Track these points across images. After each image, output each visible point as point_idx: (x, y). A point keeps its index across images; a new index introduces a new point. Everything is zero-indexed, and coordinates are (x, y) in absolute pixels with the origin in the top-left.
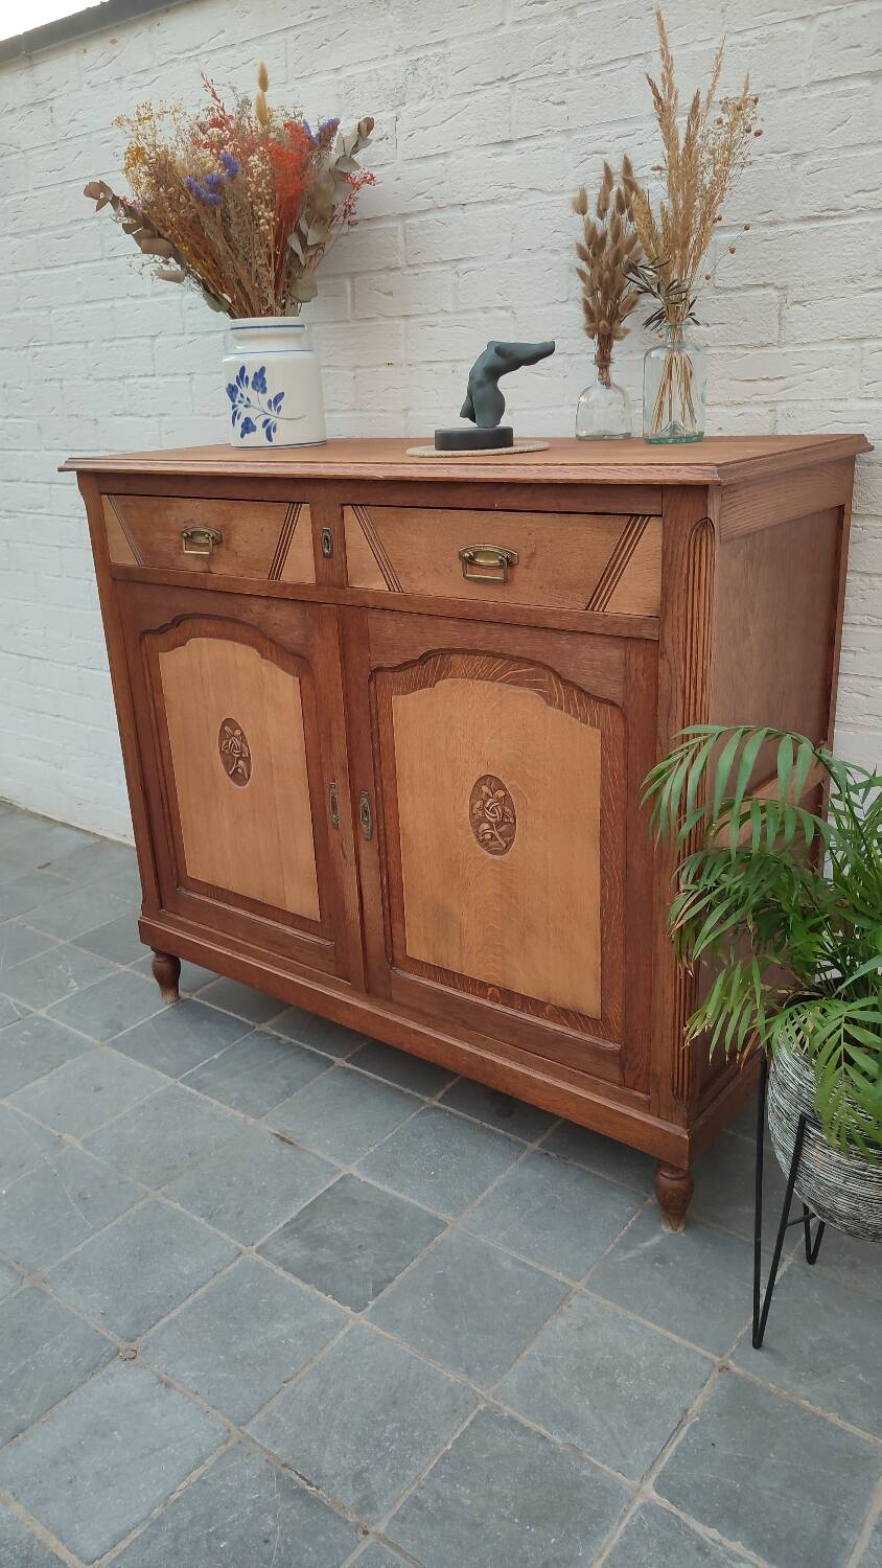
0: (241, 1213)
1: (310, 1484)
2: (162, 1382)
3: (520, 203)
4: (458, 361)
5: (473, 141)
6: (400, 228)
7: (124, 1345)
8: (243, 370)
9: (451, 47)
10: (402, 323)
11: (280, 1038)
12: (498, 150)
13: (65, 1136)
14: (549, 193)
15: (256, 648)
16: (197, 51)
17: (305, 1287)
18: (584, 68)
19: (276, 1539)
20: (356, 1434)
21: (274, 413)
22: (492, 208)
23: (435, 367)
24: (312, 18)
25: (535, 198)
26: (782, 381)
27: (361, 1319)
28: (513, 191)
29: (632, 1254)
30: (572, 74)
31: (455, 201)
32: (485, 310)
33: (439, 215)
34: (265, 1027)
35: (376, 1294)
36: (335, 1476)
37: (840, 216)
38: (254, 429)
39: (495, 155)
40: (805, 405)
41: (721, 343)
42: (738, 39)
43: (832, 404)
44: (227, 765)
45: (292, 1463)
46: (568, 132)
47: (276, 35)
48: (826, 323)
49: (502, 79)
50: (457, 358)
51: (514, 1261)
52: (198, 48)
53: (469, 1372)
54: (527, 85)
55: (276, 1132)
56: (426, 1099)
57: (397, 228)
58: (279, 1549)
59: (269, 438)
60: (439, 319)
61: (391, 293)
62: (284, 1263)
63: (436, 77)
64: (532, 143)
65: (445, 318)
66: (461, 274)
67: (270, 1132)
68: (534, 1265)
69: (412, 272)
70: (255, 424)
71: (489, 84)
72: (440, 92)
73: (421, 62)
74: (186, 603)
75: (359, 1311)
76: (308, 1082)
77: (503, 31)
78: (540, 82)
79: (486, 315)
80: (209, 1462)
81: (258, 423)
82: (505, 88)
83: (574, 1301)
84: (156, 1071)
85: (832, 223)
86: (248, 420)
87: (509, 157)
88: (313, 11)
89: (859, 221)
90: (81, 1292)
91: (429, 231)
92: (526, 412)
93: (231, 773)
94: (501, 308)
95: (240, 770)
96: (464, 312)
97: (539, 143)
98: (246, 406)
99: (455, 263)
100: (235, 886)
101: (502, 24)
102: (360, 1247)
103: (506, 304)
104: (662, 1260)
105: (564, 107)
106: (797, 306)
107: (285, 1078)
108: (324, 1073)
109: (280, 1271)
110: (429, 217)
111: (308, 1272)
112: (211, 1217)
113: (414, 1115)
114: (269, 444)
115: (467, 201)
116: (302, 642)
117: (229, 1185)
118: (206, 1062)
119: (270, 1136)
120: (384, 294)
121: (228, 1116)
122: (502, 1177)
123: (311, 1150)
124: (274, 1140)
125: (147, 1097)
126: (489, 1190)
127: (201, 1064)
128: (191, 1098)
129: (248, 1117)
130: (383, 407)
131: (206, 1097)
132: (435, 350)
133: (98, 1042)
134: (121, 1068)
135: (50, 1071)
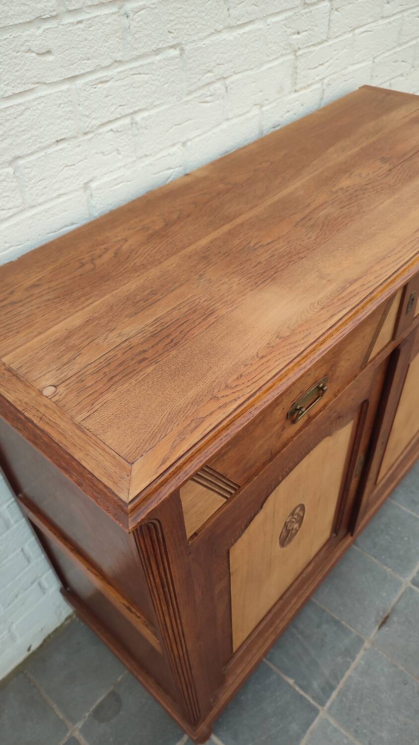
4: (135, 112)
10: (71, 86)
32: (157, 51)
48: (345, 22)
50: (137, 108)
55: (377, 627)
60: (113, 72)
61: (51, 53)
65: (120, 69)
67: (377, 632)
76: (324, 611)
79: (158, 58)
84: (309, 731)
92: (198, 139)
94: (171, 47)
103: (175, 42)
107: (319, 626)
118: (297, 688)
119: (381, 631)
120: (38, 54)
121: (363, 662)
122: (403, 508)
123: (393, 604)
124: (385, 629)
125: (343, 731)
126: (414, 514)
127: (302, 692)
128: (342, 694)
129: (364, 648)
130: (61, 192)
131: (342, 682)
132: (113, 109)
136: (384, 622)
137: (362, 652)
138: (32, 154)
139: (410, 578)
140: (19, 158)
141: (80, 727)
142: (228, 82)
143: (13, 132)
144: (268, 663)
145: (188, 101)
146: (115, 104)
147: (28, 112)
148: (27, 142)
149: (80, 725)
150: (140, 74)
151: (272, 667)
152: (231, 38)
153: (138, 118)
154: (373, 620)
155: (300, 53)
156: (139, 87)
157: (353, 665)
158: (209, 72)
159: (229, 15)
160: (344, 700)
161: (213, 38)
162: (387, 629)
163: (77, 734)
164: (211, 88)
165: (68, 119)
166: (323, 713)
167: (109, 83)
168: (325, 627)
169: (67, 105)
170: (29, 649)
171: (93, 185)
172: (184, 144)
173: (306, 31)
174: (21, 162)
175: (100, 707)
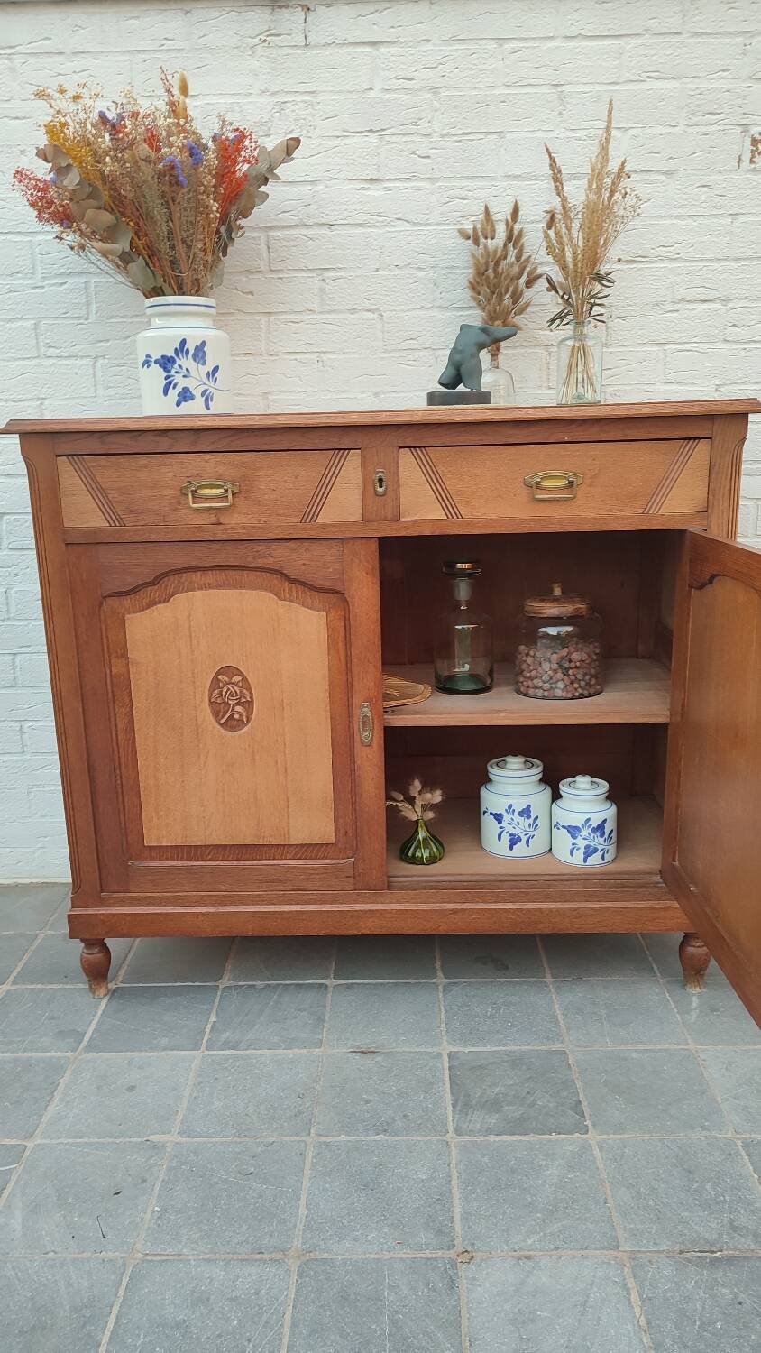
0: (405, 1116)
1: (713, 1252)
2: (519, 1259)
3: (387, 229)
5: (342, 175)
6: (263, 240)
7: (452, 1254)
8: (183, 342)
9: (320, 98)
10: (264, 318)
11: (254, 985)
12: (366, 186)
13: (152, 1138)
14: (414, 224)
15: (271, 591)
16: (12, 51)
17: (527, 1138)
18: (447, 135)
19: (742, 1297)
20: (696, 1205)
21: (212, 384)
22: (362, 230)
23: (298, 357)
24: (163, 47)
25: (402, 226)
26: (609, 371)
27: (593, 1137)
28: (382, 219)
29: (694, 1015)
30: (435, 137)
31: (323, 221)
32: (353, 311)
33: (304, 231)
34: (225, 982)
35: (583, 1115)
36: (720, 1236)
37: (647, 262)
38: (192, 398)
39: (364, 189)
40: (626, 387)
42: (572, 134)
43: (646, 387)
44: (216, 714)
45: (683, 1247)
46: (432, 180)
47: (118, 54)
48: (640, 332)
49: (371, 131)
50: (324, 350)
51: (636, 1051)
52: (11, 47)
53: (703, 1128)
54: (394, 139)
55: (351, 1050)
56: (434, 980)
57: (260, 237)
58: (754, 1302)
59: (208, 408)
60: (305, 317)
61: (252, 293)
62: (489, 1131)
63: (304, 119)
64: (397, 184)
65: (311, 317)
66: (328, 281)
67: (344, 1053)
68: (653, 1047)
69: (275, 276)
70: (194, 392)
71: (358, 132)
72: (308, 131)
73: (288, 105)
74: (179, 558)
75: (587, 1131)
76: (325, 1006)
77: (372, 94)
78: (404, 139)
79: (353, 316)
80: (631, 1283)
81: (197, 392)
82: (373, 138)
83: (702, 1057)
84: (169, 1052)
85: (641, 266)
86: (186, 390)
87: (376, 192)
88: (164, 42)
89: (662, 266)
90: (356, 1240)
91: (296, 243)
92: (394, 395)
93: (222, 721)
94: (368, 311)
95: (236, 716)
96: (329, 312)
97: (406, 185)
98: (184, 376)
99: (319, 272)
100: (218, 838)
101: (371, 89)
102: (528, 1093)
103: (373, 307)
104: (713, 1010)
105: (428, 161)
106: (618, 320)
107: (300, 1010)
108: (329, 995)
109: (493, 1138)
110: (292, 231)
111: (517, 1126)
112: (385, 1131)
113: (441, 995)
114: (207, 412)
115: (335, 222)
116: (337, 577)
117: (368, 1102)
118: (209, 1026)
119: (349, 1055)
120: (243, 293)
121: (291, 1056)
122: (557, 1006)
123: (397, 1050)
124: (357, 1056)
125: (192, 1074)
126: (560, 1018)
127: (208, 1031)
128: (236, 1058)
129: (311, 1050)
130: (239, 392)
131: (249, 1051)
132: (300, 343)
133: (69, 1054)
134: (130, 1064)
135: (53, 1096)
136: (363, 1052)
137: (304, 1051)
144: (218, 997)
145: (384, 358)
146: (302, 340)
150: (331, 324)
151: (217, 1001)
152: (443, 317)
153: (325, 357)
154: (357, 1043)
156: (329, 334)
157: (279, 1051)
159: (441, 298)
160: (231, 1061)
161: (418, 312)
162: (358, 1058)
164: (416, 354)
166: (199, 1053)
167: (299, 324)
168: (305, 1014)
171: (271, 397)
172: (376, 395)
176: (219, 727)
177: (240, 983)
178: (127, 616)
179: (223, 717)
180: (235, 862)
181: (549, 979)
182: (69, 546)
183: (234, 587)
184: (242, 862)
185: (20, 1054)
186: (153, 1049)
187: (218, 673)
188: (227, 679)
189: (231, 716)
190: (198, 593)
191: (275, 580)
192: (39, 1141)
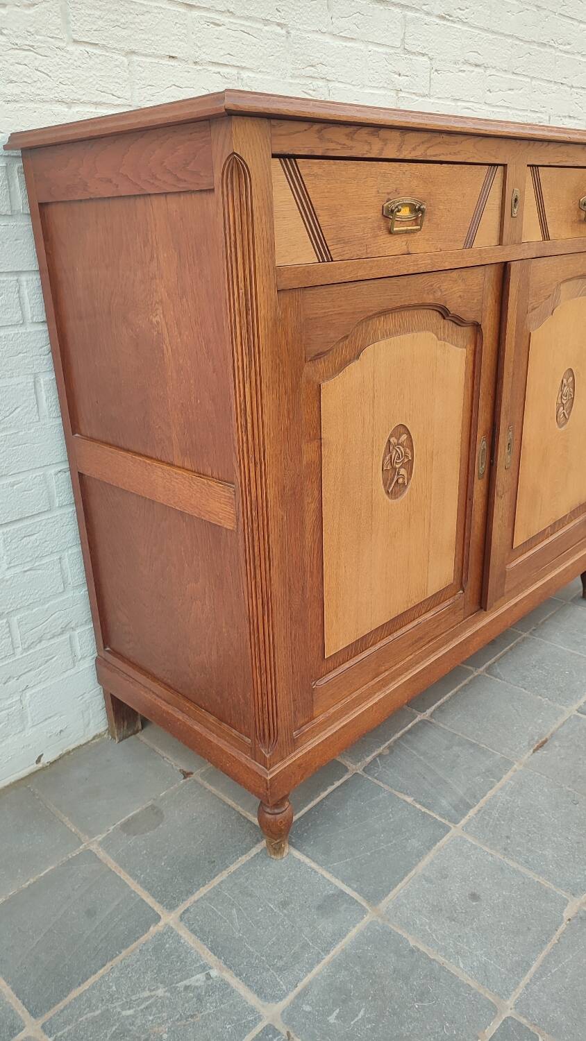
4: (243, 68)
15: (433, 331)
23: (223, 70)
32: (266, 22)
34: (355, 767)
41: (407, 91)
50: (244, 65)
65: (231, 20)
67: (532, 755)
76: (455, 734)
79: (266, 28)
93: (390, 490)
94: (279, 24)
107: (448, 748)
113: (498, 680)
116: (479, 308)
118: (418, 806)
119: (536, 754)
121: (512, 783)
122: (562, 647)
123: (552, 730)
124: (543, 752)
125: (485, 848)
126: (576, 653)
127: (424, 810)
129: (513, 769)
131: (482, 801)
132: (222, 53)
133: (367, 919)
134: (428, 880)
135: (434, 960)
136: (541, 746)
137: (510, 773)
138: (146, 55)
139: (576, 707)
140: (133, 52)
141: (100, 839)
142: (331, 85)
143: (133, 26)
144: (375, 781)
145: (292, 83)
146: (224, 50)
147: (148, 16)
148: (144, 41)
149: (100, 837)
150: (248, 33)
151: (382, 785)
152: (334, 45)
154: (526, 743)
155: (401, 94)
156: (248, 45)
157: (498, 785)
158: (312, 66)
159: (332, 23)
160: (487, 817)
161: (317, 36)
162: (545, 752)
163: (94, 847)
165: (181, 41)
166: (455, 831)
167: (221, 28)
168: (456, 749)
169: (182, 27)
170: (38, 761)
173: (407, 76)
174: (135, 58)
175: (133, 819)
176: (386, 497)
177: (369, 759)
178: (323, 385)
179: (390, 484)
180: (391, 638)
181: (525, 635)
182: (282, 293)
183: (408, 331)
184: (395, 635)
185: (327, 958)
186: (420, 855)
187: (391, 436)
188: (396, 441)
189: (397, 481)
190: (382, 343)
191: (435, 316)
192: (510, 1002)
